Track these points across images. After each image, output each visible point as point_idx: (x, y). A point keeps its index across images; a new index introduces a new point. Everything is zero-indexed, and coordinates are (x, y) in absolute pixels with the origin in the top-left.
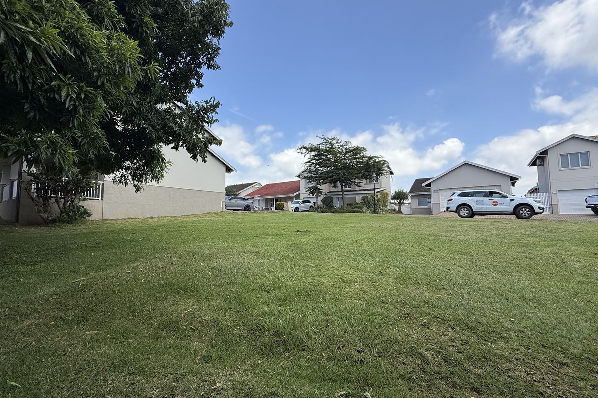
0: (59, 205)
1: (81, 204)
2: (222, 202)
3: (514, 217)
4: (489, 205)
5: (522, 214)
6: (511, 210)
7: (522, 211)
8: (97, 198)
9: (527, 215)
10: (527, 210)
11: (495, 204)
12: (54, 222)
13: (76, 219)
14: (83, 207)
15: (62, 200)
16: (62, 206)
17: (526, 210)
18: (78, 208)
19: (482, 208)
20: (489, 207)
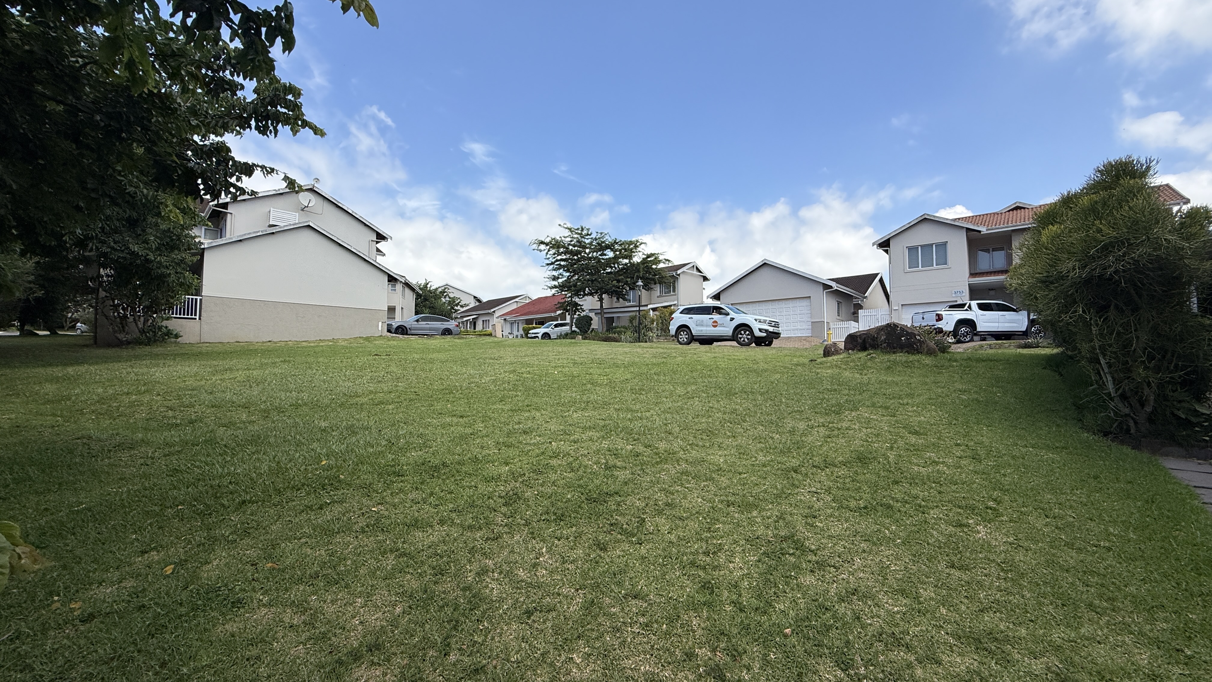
0: (137, 324)
1: (165, 323)
2: (380, 324)
3: (734, 343)
4: (707, 326)
5: (741, 338)
6: (730, 333)
7: (741, 334)
8: (193, 317)
9: (746, 340)
10: (747, 332)
11: (715, 324)
14: (166, 327)
15: (142, 319)
16: (140, 326)
17: (745, 332)
18: (160, 328)
19: (702, 330)
20: (708, 329)
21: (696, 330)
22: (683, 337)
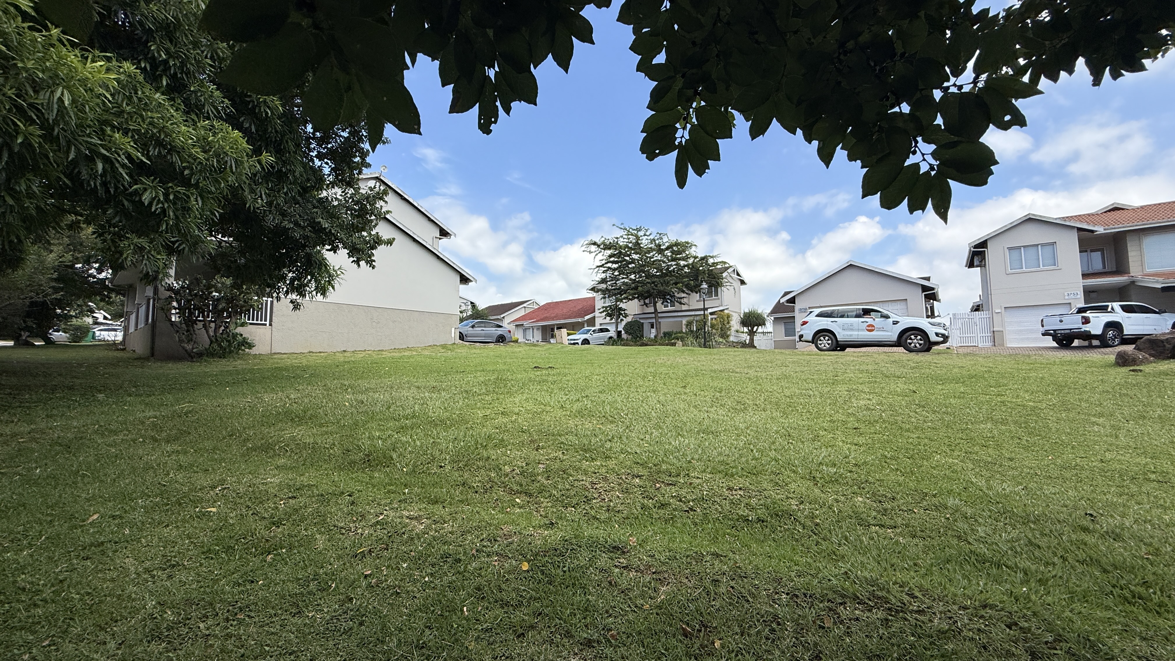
0: (207, 332)
1: (239, 330)
2: (453, 329)
3: (901, 349)
4: (862, 330)
5: (910, 344)
6: (895, 338)
7: (911, 339)
8: (263, 322)
9: (918, 345)
10: (919, 337)
11: (871, 328)
12: (200, 355)
13: (231, 352)
14: (241, 335)
15: (213, 325)
16: (212, 334)
17: (916, 337)
18: (235, 336)
19: (851, 335)
20: (860, 333)
21: (842, 336)
22: (825, 343)
